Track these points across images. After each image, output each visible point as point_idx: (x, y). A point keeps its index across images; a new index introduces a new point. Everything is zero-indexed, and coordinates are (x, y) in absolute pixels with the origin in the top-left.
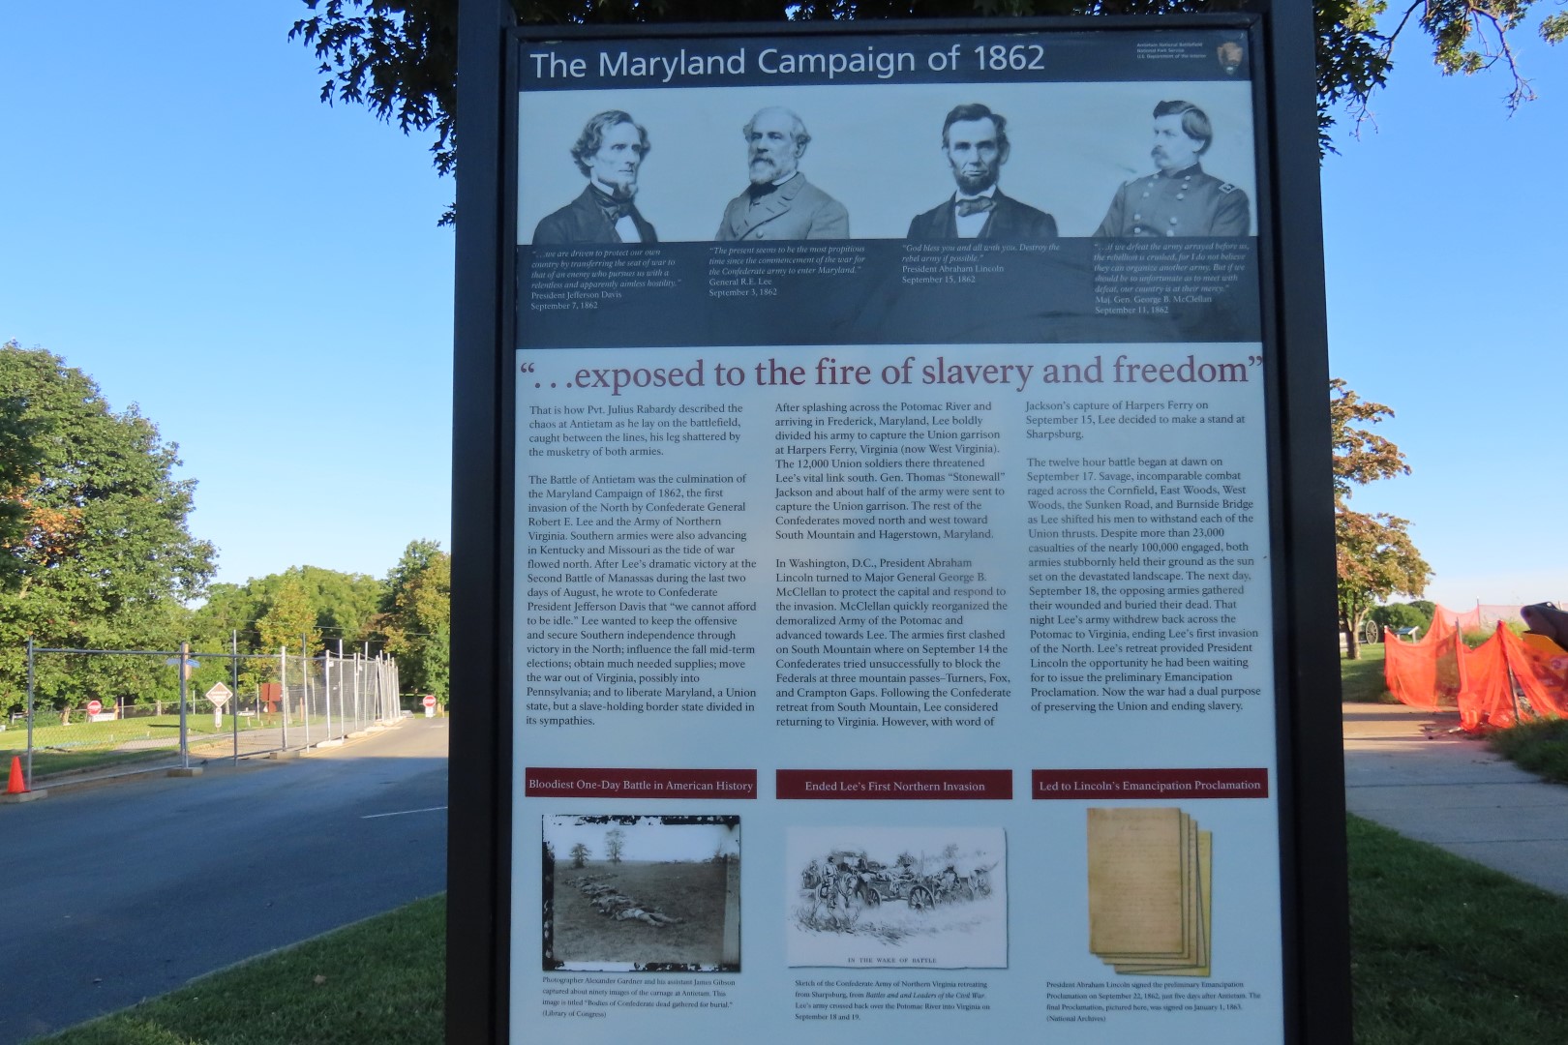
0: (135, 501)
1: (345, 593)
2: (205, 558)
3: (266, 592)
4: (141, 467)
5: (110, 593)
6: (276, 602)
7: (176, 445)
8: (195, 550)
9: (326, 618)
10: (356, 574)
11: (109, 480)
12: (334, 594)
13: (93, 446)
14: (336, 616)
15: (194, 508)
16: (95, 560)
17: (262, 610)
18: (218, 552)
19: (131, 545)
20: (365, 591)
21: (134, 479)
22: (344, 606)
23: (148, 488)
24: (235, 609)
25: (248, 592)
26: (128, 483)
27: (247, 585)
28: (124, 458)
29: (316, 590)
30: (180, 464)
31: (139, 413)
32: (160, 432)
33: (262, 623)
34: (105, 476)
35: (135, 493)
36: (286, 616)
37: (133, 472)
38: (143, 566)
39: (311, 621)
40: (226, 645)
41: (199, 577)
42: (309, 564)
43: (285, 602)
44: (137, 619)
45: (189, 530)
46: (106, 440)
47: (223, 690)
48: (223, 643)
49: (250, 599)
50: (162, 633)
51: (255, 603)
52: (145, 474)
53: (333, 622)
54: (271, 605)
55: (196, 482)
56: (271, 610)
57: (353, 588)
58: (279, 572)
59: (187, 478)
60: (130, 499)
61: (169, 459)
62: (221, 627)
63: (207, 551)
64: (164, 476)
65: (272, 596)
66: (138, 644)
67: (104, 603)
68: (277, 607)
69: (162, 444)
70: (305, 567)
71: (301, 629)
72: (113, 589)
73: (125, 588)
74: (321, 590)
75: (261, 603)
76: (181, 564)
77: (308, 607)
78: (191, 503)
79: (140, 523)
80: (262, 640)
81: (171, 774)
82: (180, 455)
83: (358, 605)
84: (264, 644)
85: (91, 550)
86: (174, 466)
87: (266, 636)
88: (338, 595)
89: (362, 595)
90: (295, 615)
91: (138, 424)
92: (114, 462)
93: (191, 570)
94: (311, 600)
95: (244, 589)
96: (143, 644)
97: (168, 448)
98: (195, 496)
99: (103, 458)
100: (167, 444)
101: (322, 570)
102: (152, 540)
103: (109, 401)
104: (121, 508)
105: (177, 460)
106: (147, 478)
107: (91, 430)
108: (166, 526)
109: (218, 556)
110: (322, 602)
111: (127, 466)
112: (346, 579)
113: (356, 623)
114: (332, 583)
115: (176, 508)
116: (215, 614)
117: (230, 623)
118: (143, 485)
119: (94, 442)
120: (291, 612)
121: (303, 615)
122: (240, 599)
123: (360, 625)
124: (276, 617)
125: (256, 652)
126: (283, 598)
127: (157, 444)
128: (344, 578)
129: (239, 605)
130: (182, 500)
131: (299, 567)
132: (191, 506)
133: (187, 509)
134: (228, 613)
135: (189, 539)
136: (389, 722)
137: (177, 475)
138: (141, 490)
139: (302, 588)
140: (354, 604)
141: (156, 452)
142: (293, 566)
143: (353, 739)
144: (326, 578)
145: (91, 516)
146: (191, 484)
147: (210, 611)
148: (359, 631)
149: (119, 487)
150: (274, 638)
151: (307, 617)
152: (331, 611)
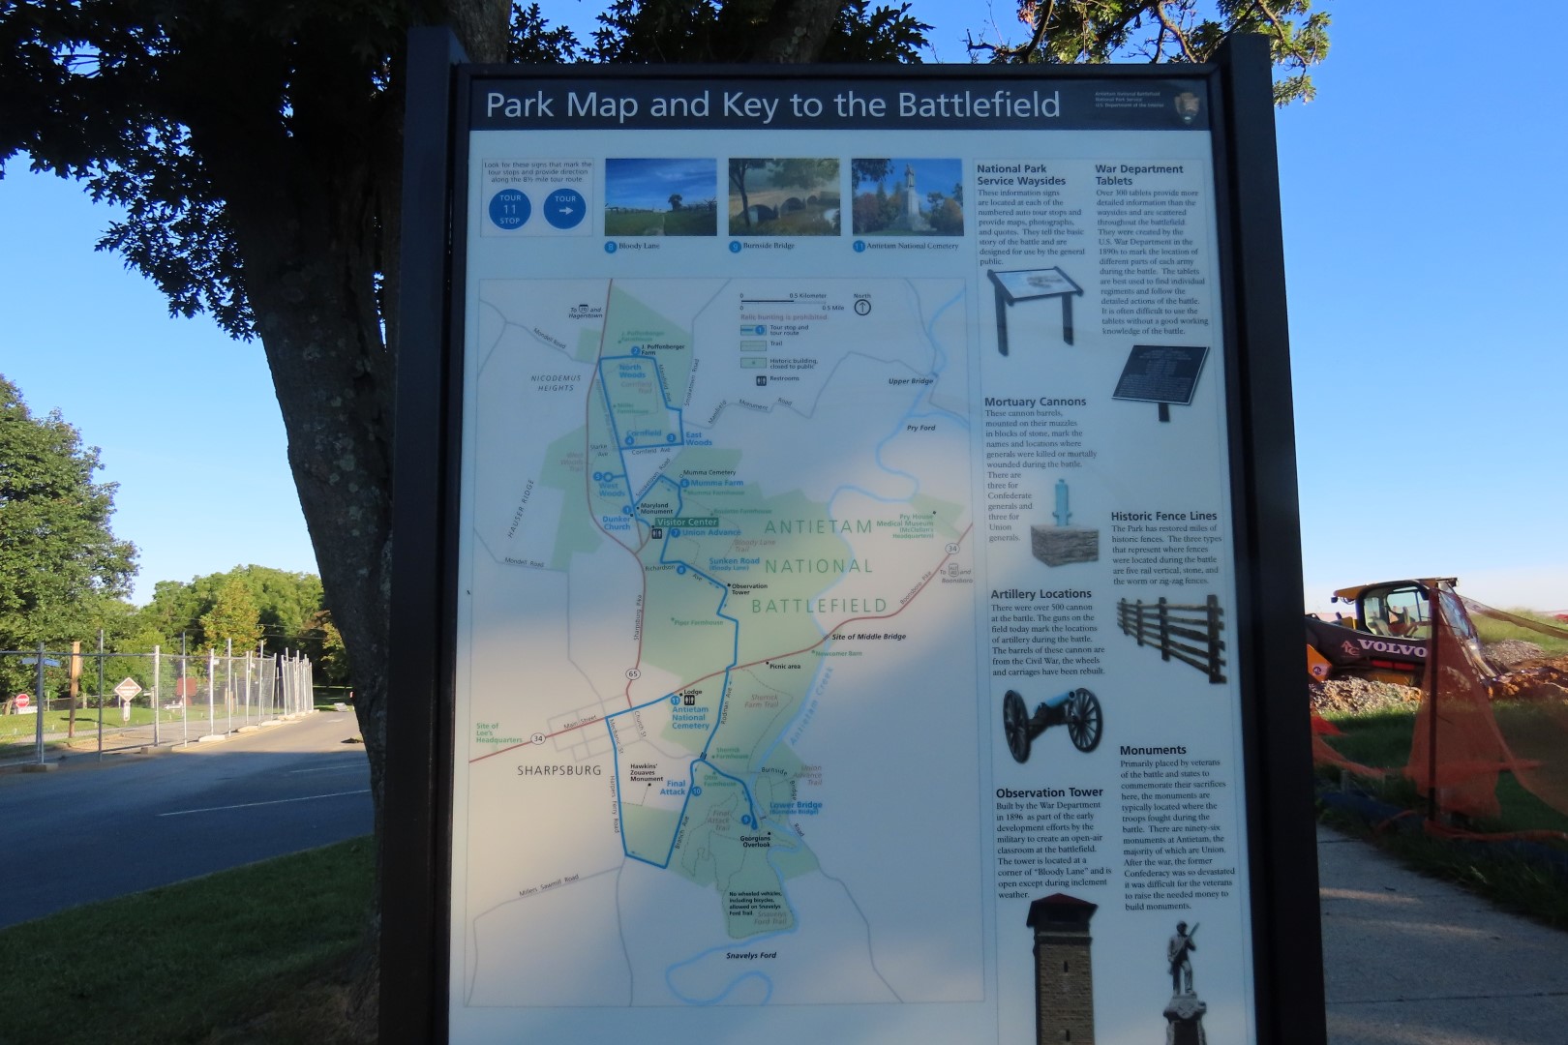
0: (55, 502)
1: (290, 591)
2: (127, 557)
3: (211, 590)
4: (61, 470)
5: (25, 591)
6: (220, 599)
7: (98, 450)
8: (116, 551)
9: (269, 614)
10: (301, 573)
11: (28, 483)
12: (278, 592)
13: (11, 449)
14: (281, 613)
15: (116, 510)
16: (11, 559)
17: (206, 607)
18: (139, 553)
19: (47, 545)
20: (310, 589)
21: (54, 482)
22: (288, 605)
23: (69, 490)
24: (180, 605)
25: (193, 589)
26: (48, 485)
27: (193, 583)
28: (44, 462)
29: (259, 588)
30: (102, 467)
31: (61, 418)
32: (82, 437)
33: (206, 619)
34: (23, 478)
35: (56, 495)
36: (230, 612)
37: (52, 475)
38: (61, 565)
39: (254, 617)
40: (170, 640)
41: (121, 576)
42: (255, 563)
43: (229, 600)
44: (52, 616)
45: (113, 531)
46: (25, 444)
47: (132, 685)
48: (167, 638)
49: (195, 596)
50: (80, 629)
51: (200, 600)
52: (65, 477)
53: (275, 618)
54: (215, 603)
55: (118, 485)
56: (215, 606)
57: (298, 587)
58: (225, 570)
59: (109, 482)
60: (48, 501)
61: (91, 463)
62: (165, 623)
63: (128, 551)
64: (87, 479)
65: (217, 593)
66: (54, 641)
67: (20, 601)
68: (222, 604)
69: (84, 448)
70: (251, 566)
71: (244, 625)
72: (28, 586)
73: (40, 586)
74: (265, 589)
75: (206, 600)
76: (102, 563)
77: (251, 604)
78: (112, 505)
79: (58, 523)
80: (206, 635)
81: (26, 770)
82: (102, 459)
83: (302, 602)
84: (207, 639)
85: (7, 549)
86: (96, 470)
87: (210, 631)
88: (283, 592)
89: (307, 593)
90: (238, 612)
91: (61, 429)
92: (33, 465)
93: (113, 570)
94: (254, 598)
95: (189, 587)
96: (60, 639)
97: (90, 452)
98: (116, 499)
99: (21, 461)
100: (89, 449)
101: (266, 569)
102: (71, 541)
103: (29, 406)
104: (39, 509)
105: (100, 463)
106: (67, 481)
107: (10, 434)
108: (85, 527)
109: (139, 556)
110: (266, 599)
111: (47, 469)
112: (291, 577)
113: (300, 620)
114: (276, 581)
115: (95, 510)
116: (159, 610)
117: (174, 618)
118: (64, 488)
119: (12, 445)
120: (234, 609)
121: (246, 612)
122: (185, 596)
123: (304, 622)
124: (219, 614)
125: (200, 647)
126: (227, 595)
127: (79, 448)
128: (290, 577)
129: (184, 602)
130: (102, 503)
131: (245, 566)
132: (111, 508)
133: (106, 512)
134: (173, 609)
135: (112, 540)
136: (292, 716)
137: (98, 478)
138: (61, 492)
139: (245, 586)
140: (298, 602)
141: (77, 456)
142: (239, 565)
143: (243, 733)
144: (270, 576)
145: (7, 516)
146: (112, 487)
147: (155, 606)
148: (303, 627)
149: (35, 490)
150: (218, 634)
151: (250, 613)
152: (274, 608)
